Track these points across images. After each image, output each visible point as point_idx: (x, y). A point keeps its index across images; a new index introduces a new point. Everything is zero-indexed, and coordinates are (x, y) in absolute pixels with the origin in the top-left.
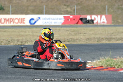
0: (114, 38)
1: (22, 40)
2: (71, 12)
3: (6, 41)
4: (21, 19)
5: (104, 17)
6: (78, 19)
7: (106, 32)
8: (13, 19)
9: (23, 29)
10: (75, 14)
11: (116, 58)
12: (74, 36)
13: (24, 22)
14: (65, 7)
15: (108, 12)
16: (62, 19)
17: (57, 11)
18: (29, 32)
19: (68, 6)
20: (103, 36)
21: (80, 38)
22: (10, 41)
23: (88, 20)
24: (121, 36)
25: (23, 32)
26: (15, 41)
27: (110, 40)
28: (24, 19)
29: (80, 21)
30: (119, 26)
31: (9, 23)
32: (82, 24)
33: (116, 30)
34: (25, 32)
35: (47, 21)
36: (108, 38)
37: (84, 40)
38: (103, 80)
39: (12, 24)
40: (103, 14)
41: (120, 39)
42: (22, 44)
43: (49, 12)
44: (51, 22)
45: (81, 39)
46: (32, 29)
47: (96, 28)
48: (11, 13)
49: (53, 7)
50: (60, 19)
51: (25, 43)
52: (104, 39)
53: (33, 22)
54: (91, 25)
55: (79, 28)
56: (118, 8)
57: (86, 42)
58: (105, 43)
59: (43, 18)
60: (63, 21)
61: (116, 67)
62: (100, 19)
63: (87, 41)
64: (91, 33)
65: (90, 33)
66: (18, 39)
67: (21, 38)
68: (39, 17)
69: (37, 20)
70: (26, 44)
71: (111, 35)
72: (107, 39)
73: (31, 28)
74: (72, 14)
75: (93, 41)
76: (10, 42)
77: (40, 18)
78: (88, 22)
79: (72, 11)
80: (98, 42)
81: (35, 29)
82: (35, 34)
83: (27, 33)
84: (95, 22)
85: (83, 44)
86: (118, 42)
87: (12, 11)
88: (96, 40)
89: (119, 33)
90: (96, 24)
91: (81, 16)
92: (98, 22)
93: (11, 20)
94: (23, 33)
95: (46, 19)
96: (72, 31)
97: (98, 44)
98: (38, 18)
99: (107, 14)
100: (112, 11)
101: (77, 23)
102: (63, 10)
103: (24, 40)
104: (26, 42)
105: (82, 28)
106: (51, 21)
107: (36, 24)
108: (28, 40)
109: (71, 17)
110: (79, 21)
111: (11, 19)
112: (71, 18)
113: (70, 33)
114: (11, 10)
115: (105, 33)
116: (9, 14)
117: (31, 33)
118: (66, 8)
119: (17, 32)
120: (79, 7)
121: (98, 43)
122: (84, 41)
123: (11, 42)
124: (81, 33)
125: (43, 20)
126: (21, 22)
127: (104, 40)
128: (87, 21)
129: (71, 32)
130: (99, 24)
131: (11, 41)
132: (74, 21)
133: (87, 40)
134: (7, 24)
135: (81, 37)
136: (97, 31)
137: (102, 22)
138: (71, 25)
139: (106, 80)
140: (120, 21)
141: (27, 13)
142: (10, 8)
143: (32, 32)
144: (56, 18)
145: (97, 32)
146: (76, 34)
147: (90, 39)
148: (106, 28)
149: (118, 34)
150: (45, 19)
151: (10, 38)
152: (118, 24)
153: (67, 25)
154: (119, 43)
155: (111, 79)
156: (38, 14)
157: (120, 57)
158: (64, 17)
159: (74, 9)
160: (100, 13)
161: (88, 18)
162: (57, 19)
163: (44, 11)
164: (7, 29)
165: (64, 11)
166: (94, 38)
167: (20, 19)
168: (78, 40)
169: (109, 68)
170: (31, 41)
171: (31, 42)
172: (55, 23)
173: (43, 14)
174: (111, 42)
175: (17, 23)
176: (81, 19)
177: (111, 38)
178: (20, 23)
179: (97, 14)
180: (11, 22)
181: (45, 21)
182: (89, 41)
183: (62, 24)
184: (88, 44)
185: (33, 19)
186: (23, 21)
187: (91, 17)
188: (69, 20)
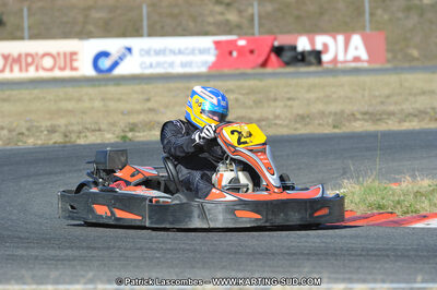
0: (392, 114)
1: (66, 126)
2: (239, 26)
3: (10, 131)
4: (65, 54)
5: (356, 40)
6: (267, 49)
7: (366, 93)
8: (37, 54)
9: (70, 90)
10: (253, 34)
11: (397, 181)
12: (251, 107)
13: (75, 64)
14: (218, 8)
15: (371, 21)
16: (209, 49)
17: (191, 25)
18: (91, 99)
19: (228, 5)
20: (355, 108)
21: (271, 117)
22: (24, 130)
23: (303, 54)
24: (418, 106)
25: (70, 99)
26: (42, 132)
27: (379, 120)
28: (75, 54)
29: (273, 56)
30: (412, 69)
31: (21, 70)
32: (280, 66)
33: (401, 85)
34: (79, 100)
35: (154, 59)
36: (371, 114)
37: (286, 123)
38: (350, 255)
39: (32, 73)
40: (354, 31)
41: (415, 116)
42: (66, 142)
43: (162, 27)
44: (172, 64)
45: (277, 117)
46: (103, 89)
47: (330, 80)
48: (26, 34)
49: (176, 11)
50: (202, 52)
51: (79, 137)
52: (359, 116)
53: (105, 63)
54: (312, 69)
55: (270, 82)
56: (408, 9)
57: (296, 129)
58: (361, 130)
59: (142, 50)
60: (211, 58)
61: (398, 212)
62: (344, 49)
63: (298, 126)
64: (312, 96)
65: (307, 96)
66: (51, 126)
67: (62, 122)
68: (128, 45)
69: (121, 59)
70: (81, 141)
71: (382, 103)
72: (367, 117)
73: (99, 86)
74: (246, 34)
75: (319, 125)
76: (22, 134)
77: (129, 50)
78: (302, 58)
79: (245, 22)
80: (334, 127)
81: (112, 89)
82: (112, 105)
83: (87, 104)
84: (325, 58)
85: (283, 136)
86: (407, 126)
87: (30, 28)
88: (330, 121)
89: (410, 94)
90: (330, 66)
91: (275, 39)
92: (336, 57)
93: (30, 60)
94: (70, 105)
95: (152, 53)
96: (244, 92)
97: (335, 134)
98: (124, 51)
99: (368, 31)
100: (386, 17)
101: (264, 64)
102: (211, 19)
103: (76, 128)
104: (80, 133)
105: (281, 81)
106: (170, 58)
107: (118, 71)
108: (87, 128)
109: (242, 43)
110: (269, 56)
111: (27, 55)
112: (242, 47)
113: (237, 100)
114: (26, 25)
115: (363, 96)
116: (22, 38)
117: (98, 104)
118: (222, 14)
119: (50, 100)
120: (269, 8)
121: (337, 131)
122: (287, 126)
123: (28, 136)
124: (275, 100)
125: (142, 55)
126: (62, 65)
127: (356, 120)
128: (300, 57)
129: (240, 97)
130: (339, 66)
131: (27, 133)
132: (251, 57)
133: (296, 122)
134: (16, 74)
135: (277, 112)
136: (333, 89)
137: (350, 57)
138: (242, 70)
139: (361, 255)
140: (415, 53)
141: (84, 34)
142: (22, 17)
143: (103, 100)
144: (186, 49)
145: (334, 93)
146: (260, 102)
147: (308, 116)
148: (367, 79)
149: (407, 100)
150: (148, 52)
151: (26, 121)
152: (407, 65)
153: (226, 71)
154: (411, 128)
155: (379, 253)
156: (124, 35)
157: (414, 177)
158: (217, 43)
159: (252, 15)
160: (345, 28)
161: (303, 44)
162: (193, 52)
163: (145, 23)
164: (15, 92)
165: (214, 24)
166: (323, 113)
167: (58, 54)
168: (264, 123)
169: (374, 215)
170: (99, 130)
171: (97, 133)
172: (183, 65)
173: (140, 35)
174: (382, 127)
175: (51, 69)
176: (278, 51)
177: (384, 113)
178: (62, 69)
179: (332, 31)
180: (28, 65)
181: (148, 60)
182: (306, 125)
183: (210, 68)
184: (301, 135)
185: (105, 54)
186: (72, 60)
187: (312, 42)
188: (235, 54)
